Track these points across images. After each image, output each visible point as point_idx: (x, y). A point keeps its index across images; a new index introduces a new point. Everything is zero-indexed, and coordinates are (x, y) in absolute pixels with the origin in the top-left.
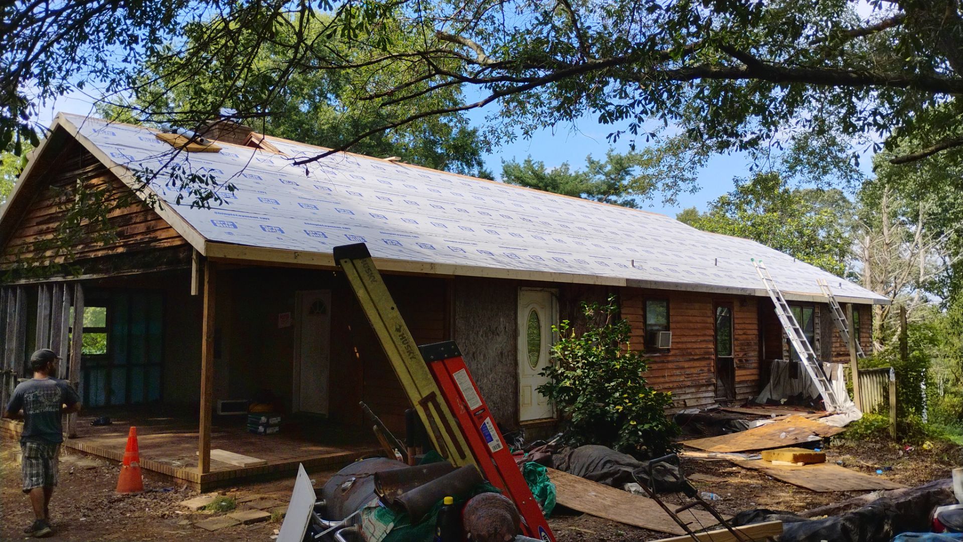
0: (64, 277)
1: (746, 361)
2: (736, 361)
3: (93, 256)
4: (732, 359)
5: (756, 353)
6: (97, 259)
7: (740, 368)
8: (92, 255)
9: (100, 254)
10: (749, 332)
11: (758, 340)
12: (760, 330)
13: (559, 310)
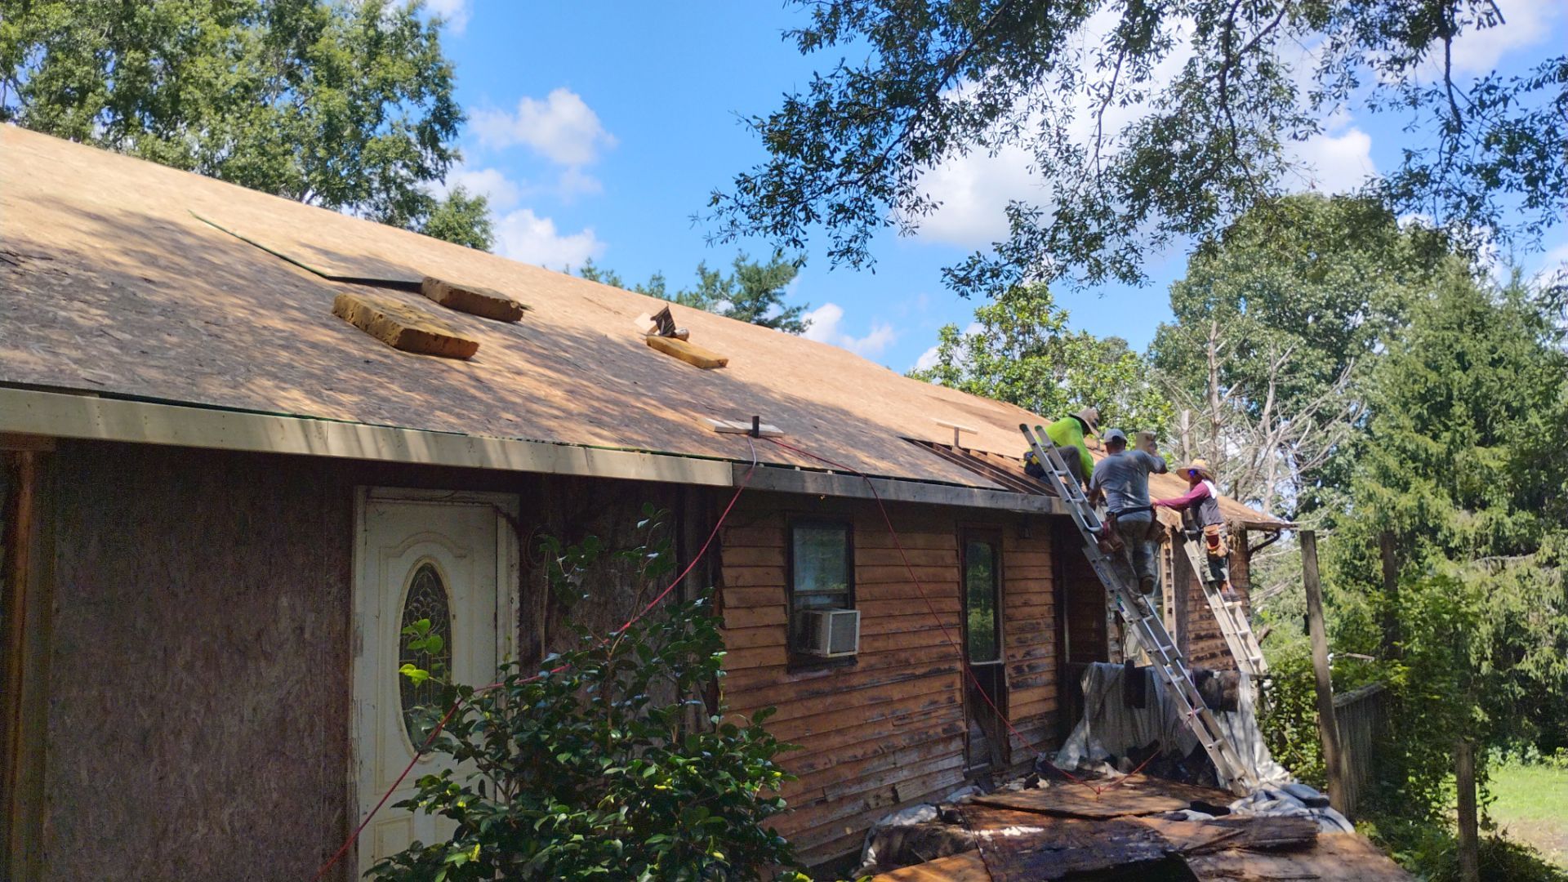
1: (1031, 667)
2: (1008, 671)
4: (1000, 668)
5: (1050, 648)
7: (1017, 686)
10: (1035, 599)
11: (1054, 618)
12: (1057, 595)
13: (515, 560)
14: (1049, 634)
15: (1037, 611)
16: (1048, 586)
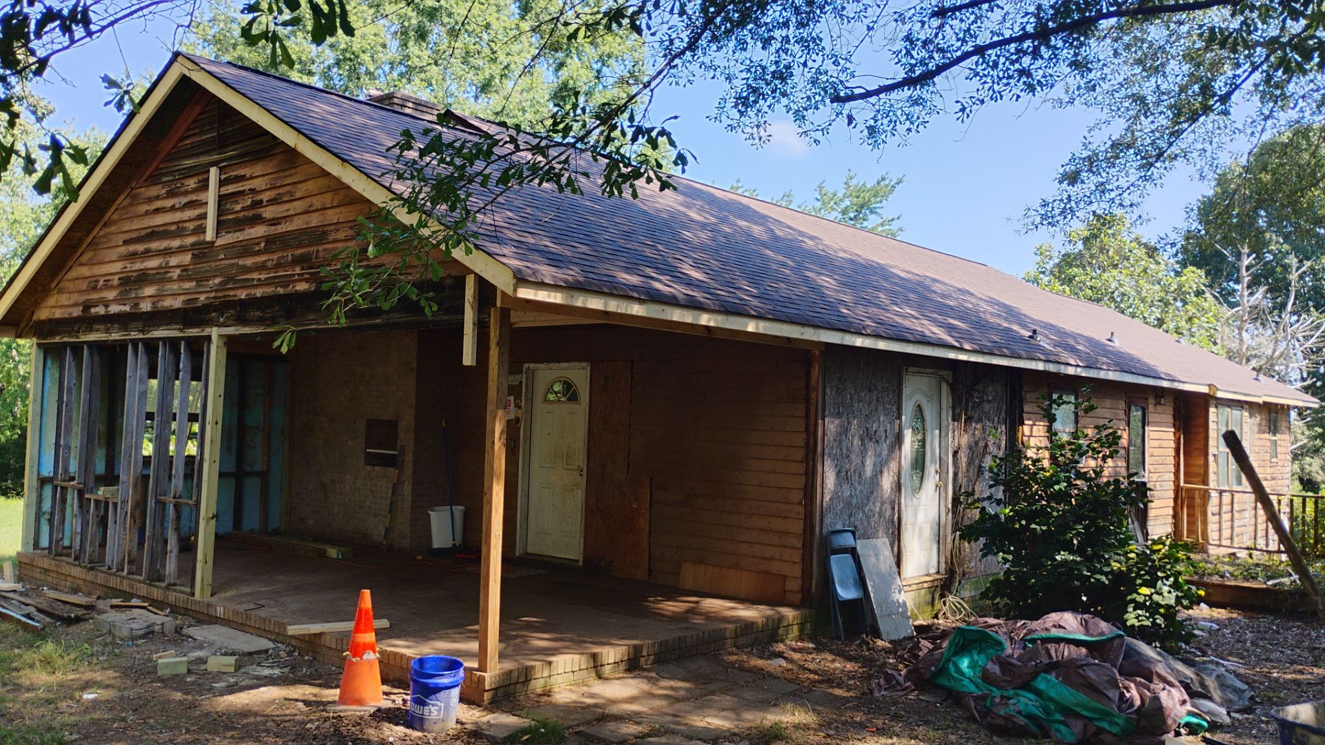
0: (181, 331)
1: (1161, 486)
2: (1149, 486)
3: (243, 297)
4: (1145, 484)
5: (1172, 476)
6: (252, 302)
7: (1153, 497)
8: (243, 294)
9: (259, 292)
10: (1166, 444)
11: (1174, 456)
12: (1177, 442)
13: (951, 405)
15: (1165, 451)
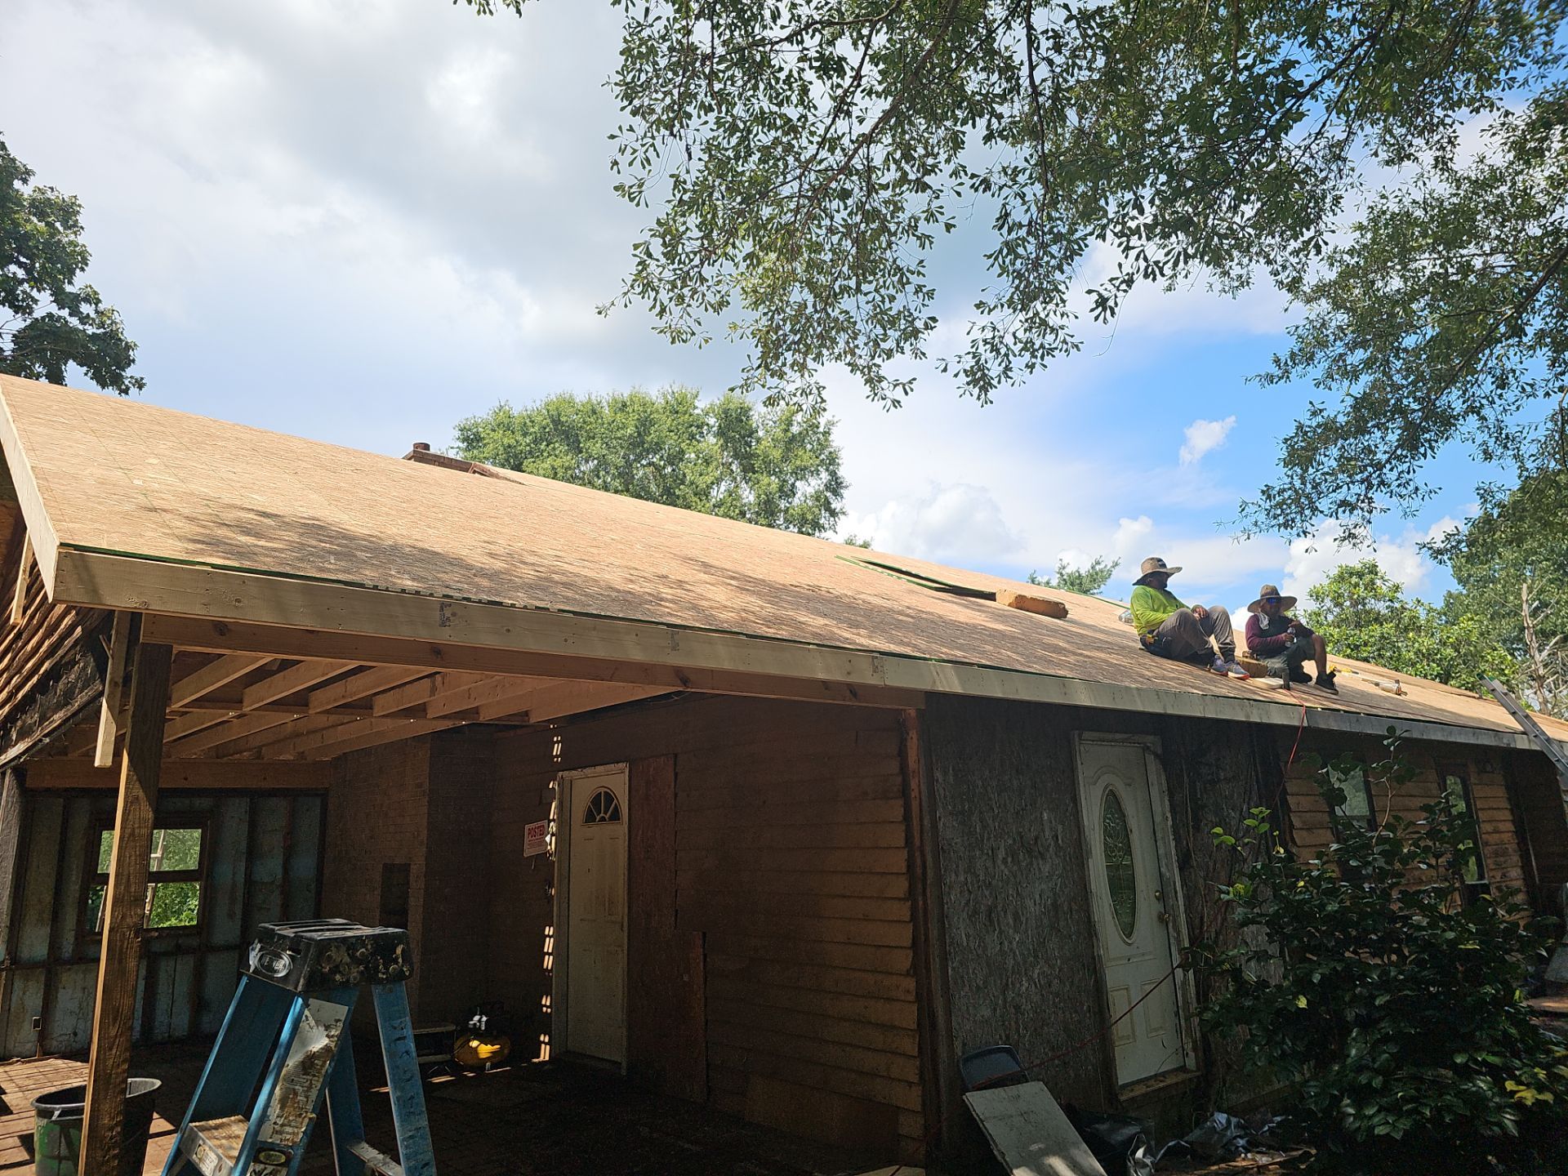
2: (1493, 890)
4: (1486, 887)
5: (1521, 870)
10: (1502, 827)
11: (1518, 844)
12: (1518, 822)
13: (1165, 787)
14: (1516, 858)
15: (1503, 836)
16: (1508, 815)
